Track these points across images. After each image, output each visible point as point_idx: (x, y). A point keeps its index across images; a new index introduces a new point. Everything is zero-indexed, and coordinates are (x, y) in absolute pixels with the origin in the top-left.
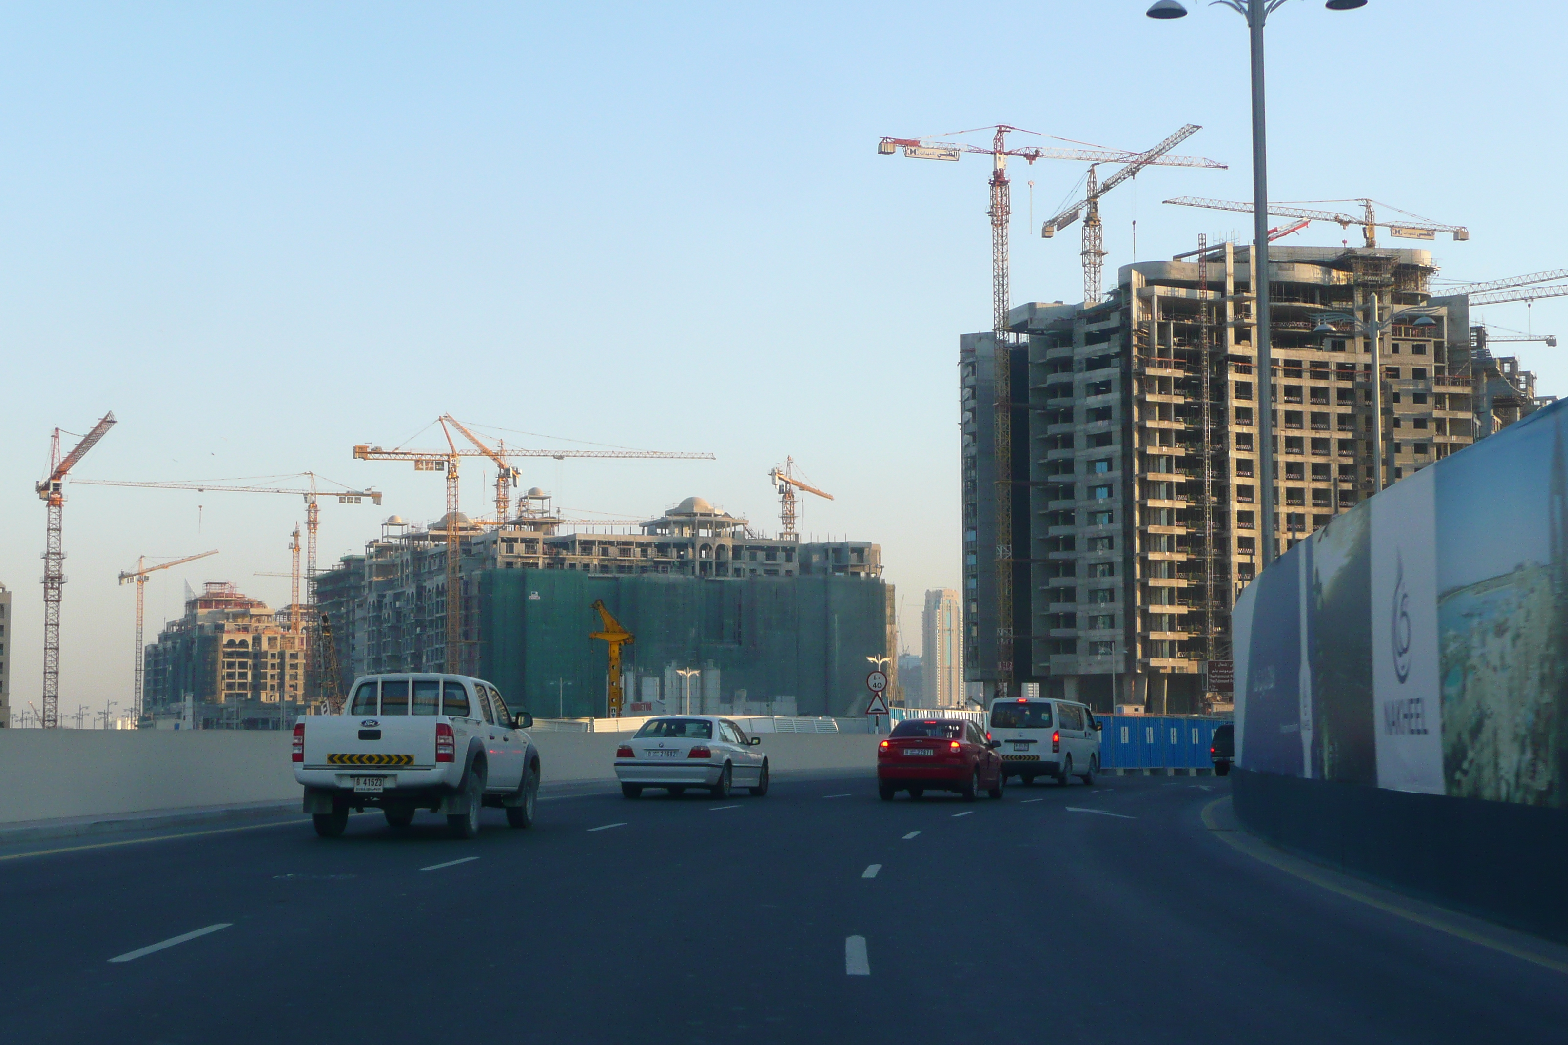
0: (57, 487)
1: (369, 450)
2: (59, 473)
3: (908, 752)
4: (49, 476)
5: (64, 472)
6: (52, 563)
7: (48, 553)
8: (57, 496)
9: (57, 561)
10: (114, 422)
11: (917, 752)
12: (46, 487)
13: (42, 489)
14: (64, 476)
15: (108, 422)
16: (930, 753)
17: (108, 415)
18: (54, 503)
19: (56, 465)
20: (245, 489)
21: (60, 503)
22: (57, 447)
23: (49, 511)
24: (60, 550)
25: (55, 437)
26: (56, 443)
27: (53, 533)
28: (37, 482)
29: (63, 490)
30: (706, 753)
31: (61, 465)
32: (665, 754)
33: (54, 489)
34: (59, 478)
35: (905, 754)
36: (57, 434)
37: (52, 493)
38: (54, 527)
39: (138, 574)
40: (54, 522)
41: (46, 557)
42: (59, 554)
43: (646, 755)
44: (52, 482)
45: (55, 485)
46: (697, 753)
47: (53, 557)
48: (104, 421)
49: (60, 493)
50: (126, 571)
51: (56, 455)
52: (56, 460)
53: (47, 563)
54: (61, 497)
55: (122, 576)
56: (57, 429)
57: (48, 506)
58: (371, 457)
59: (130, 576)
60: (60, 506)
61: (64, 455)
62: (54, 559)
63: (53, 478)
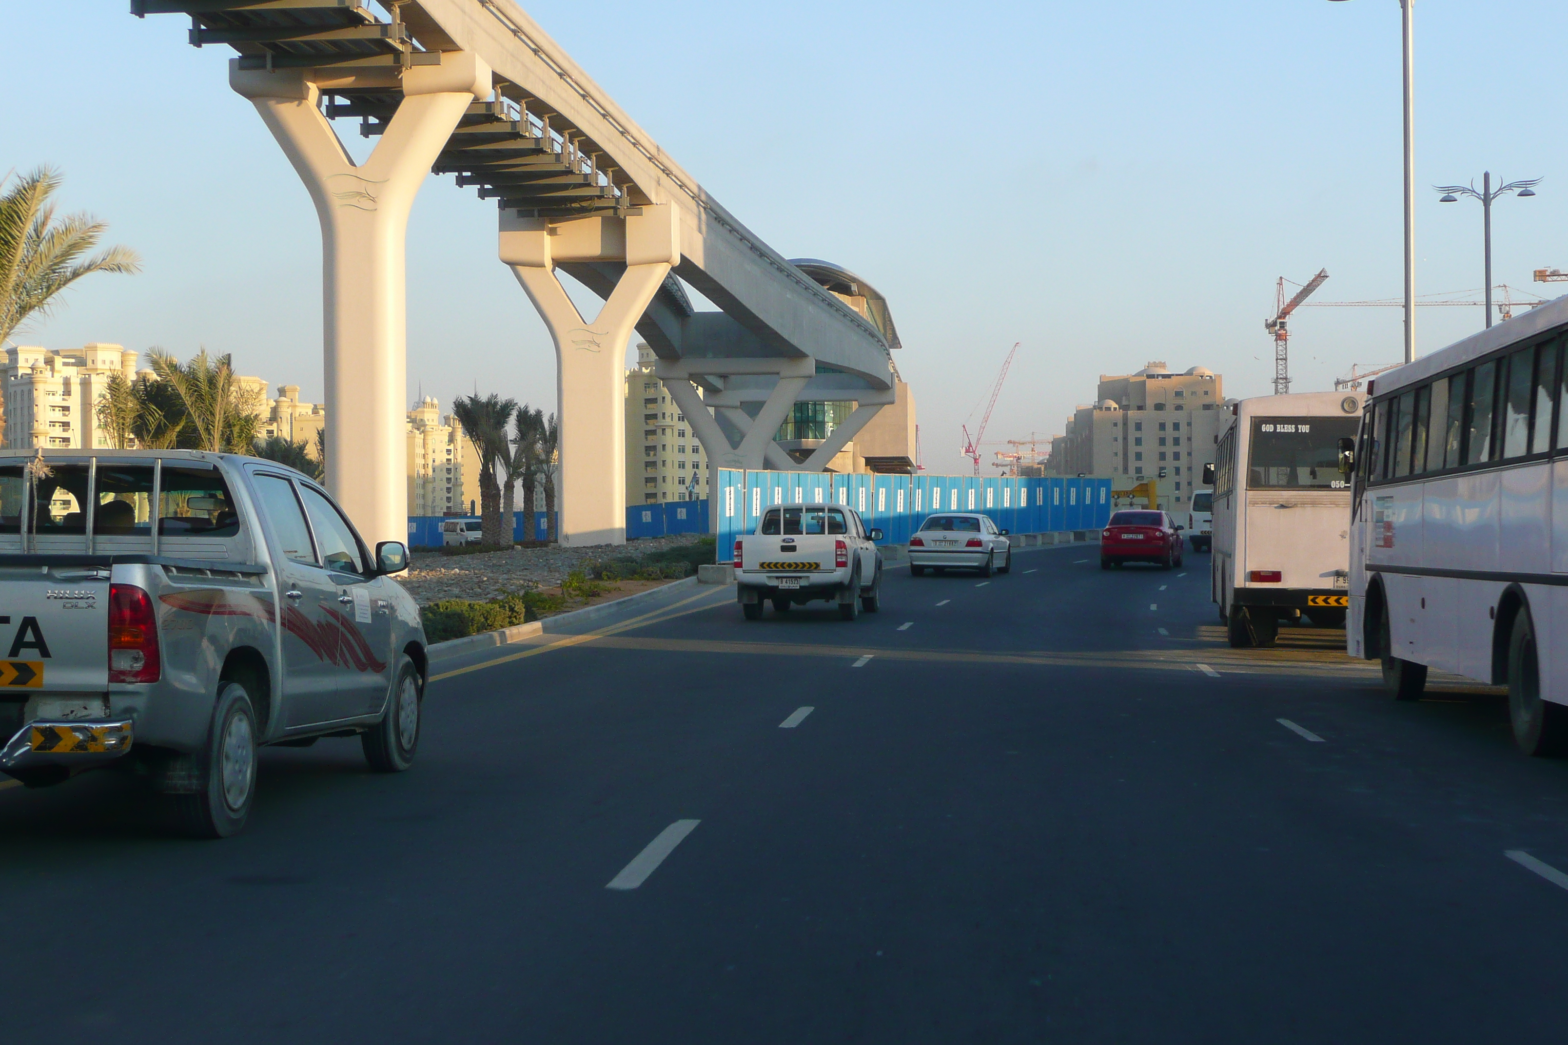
0: (1283, 325)
1: (1548, 273)
2: (1284, 313)
3: (1125, 536)
4: (1276, 316)
5: (1289, 313)
6: (1280, 386)
7: (1277, 378)
8: (1282, 332)
9: (1284, 385)
10: (1327, 277)
11: (1131, 536)
12: (1274, 324)
13: (1270, 326)
14: (1288, 316)
15: (1321, 277)
16: (1141, 537)
17: (1321, 272)
18: (1280, 337)
19: (1282, 307)
20: (1445, 303)
21: (1286, 338)
22: (1281, 292)
23: (1277, 344)
24: (1287, 376)
25: (1280, 284)
26: (1281, 289)
27: (1280, 362)
28: (1267, 320)
29: (1287, 328)
30: (979, 543)
31: (1283, 309)
32: (947, 544)
33: (1280, 327)
34: (1284, 318)
35: (1123, 537)
36: (1282, 282)
37: (1279, 330)
38: (1281, 357)
39: (1352, 380)
40: (1281, 353)
41: (1276, 381)
42: (1286, 378)
43: (933, 544)
44: (1279, 321)
45: (1281, 323)
46: (971, 543)
47: (1281, 381)
48: (1319, 275)
49: (1285, 330)
50: (1341, 378)
51: (1281, 299)
52: (1281, 303)
53: (1276, 386)
54: (1286, 333)
55: (1338, 383)
56: (1281, 278)
57: (1276, 340)
58: (1550, 279)
59: (1345, 382)
60: (1286, 340)
61: (1287, 301)
62: (1282, 383)
63: (1279, 317)
